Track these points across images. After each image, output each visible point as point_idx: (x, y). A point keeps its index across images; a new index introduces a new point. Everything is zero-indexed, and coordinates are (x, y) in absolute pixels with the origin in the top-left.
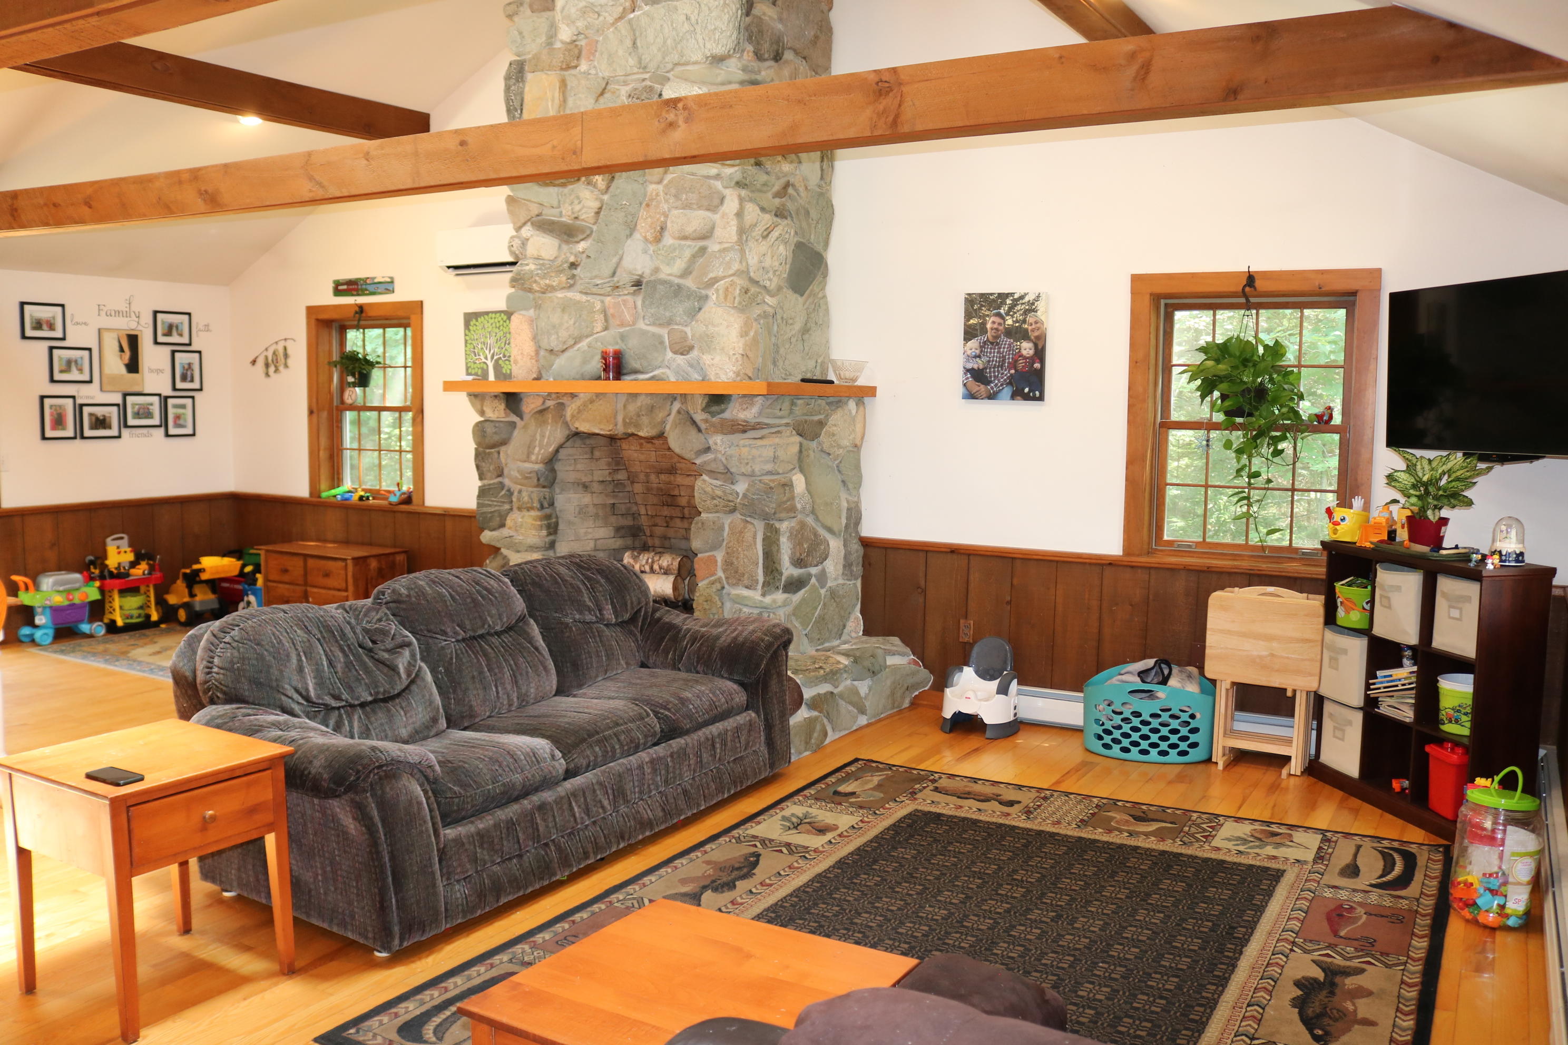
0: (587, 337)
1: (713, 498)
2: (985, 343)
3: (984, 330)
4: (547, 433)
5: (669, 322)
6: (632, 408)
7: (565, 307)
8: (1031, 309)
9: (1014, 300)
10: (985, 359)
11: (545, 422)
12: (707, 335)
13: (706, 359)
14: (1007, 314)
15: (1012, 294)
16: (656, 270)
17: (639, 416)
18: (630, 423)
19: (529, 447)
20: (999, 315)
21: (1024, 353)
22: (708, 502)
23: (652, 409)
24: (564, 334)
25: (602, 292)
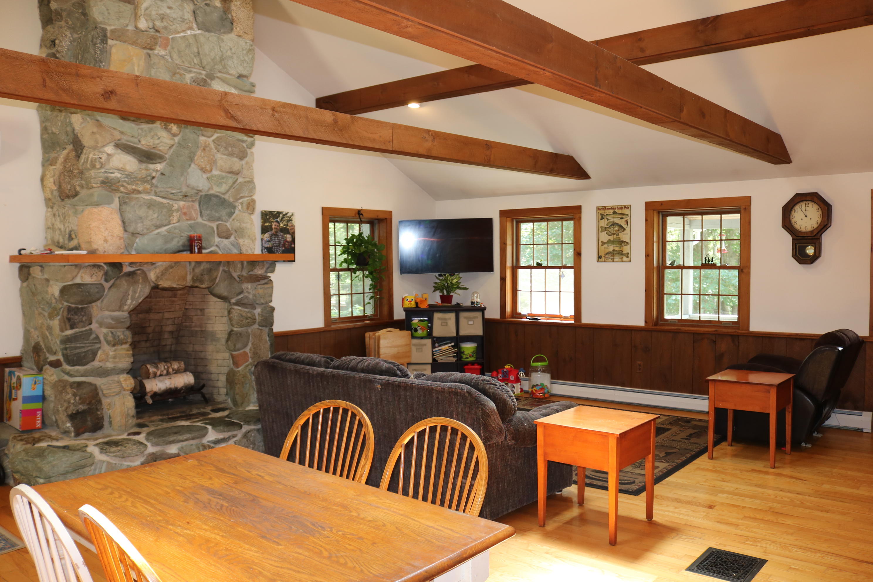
0: (165, 226)
1: (247, 319)
2: (272, 235)
3: (271, 229)
4: (139, 290)
5: (219, 219)
6: (198, 271)
7: (151, 205)
8: (290, 220)
9: (284, 215)
10: (272, 243)
11: (136, 282)
12: (241, 228)
13: (241, 241)
14: (281, 221)
15: (282, 212)
16: (211, 188)
17: (202, 275)
18: (197, 280)
19: (121, 301)
20: (277, 222)
21: (288, 240)
22: (244, 321)
23: (210, 271)
24: (148, 223)
25: (176, 198)
